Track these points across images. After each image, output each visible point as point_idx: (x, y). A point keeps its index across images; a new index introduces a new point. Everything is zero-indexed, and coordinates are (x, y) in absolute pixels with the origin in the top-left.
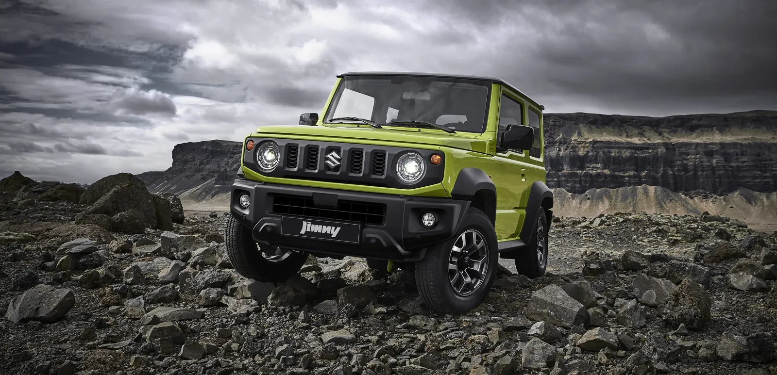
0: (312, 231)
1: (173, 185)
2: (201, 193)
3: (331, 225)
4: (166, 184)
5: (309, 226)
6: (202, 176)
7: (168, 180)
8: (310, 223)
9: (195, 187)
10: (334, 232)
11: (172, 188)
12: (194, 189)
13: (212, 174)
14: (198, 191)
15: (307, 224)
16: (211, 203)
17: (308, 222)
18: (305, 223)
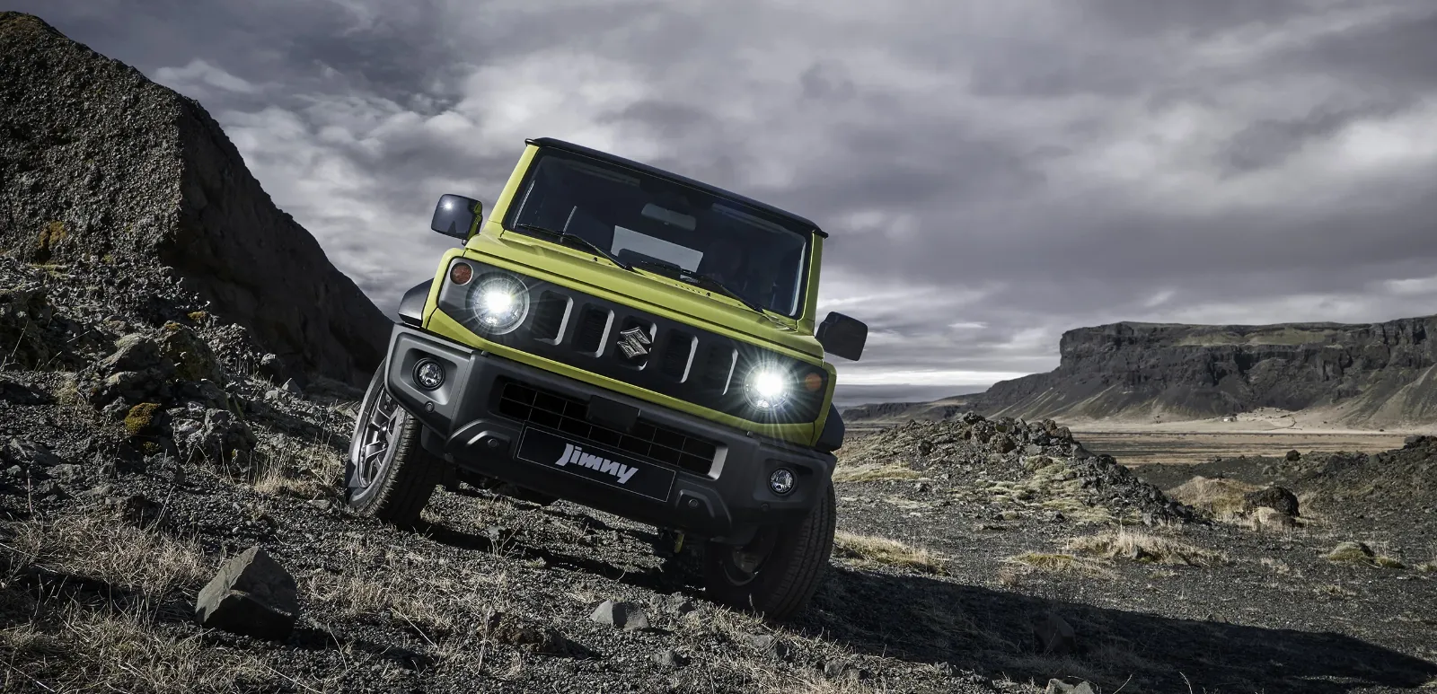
0: (581, 463)
1: (1061, 393)
2: (1102, 405)
3: (621, 461)
4: (1051, 393)
5: (577, 454)
6: (1103, 379)
7: (1054, 386)
8: (580, 449)
9: (1094, 396)
10: (625, 475)
11: (1060, 399)
12: (1092, 399)
13: (1117, 375)
14: (1098, 402)
15: (574, 449)
16: (1117, 420)
17: (577, 448)
18: (569, 448)
